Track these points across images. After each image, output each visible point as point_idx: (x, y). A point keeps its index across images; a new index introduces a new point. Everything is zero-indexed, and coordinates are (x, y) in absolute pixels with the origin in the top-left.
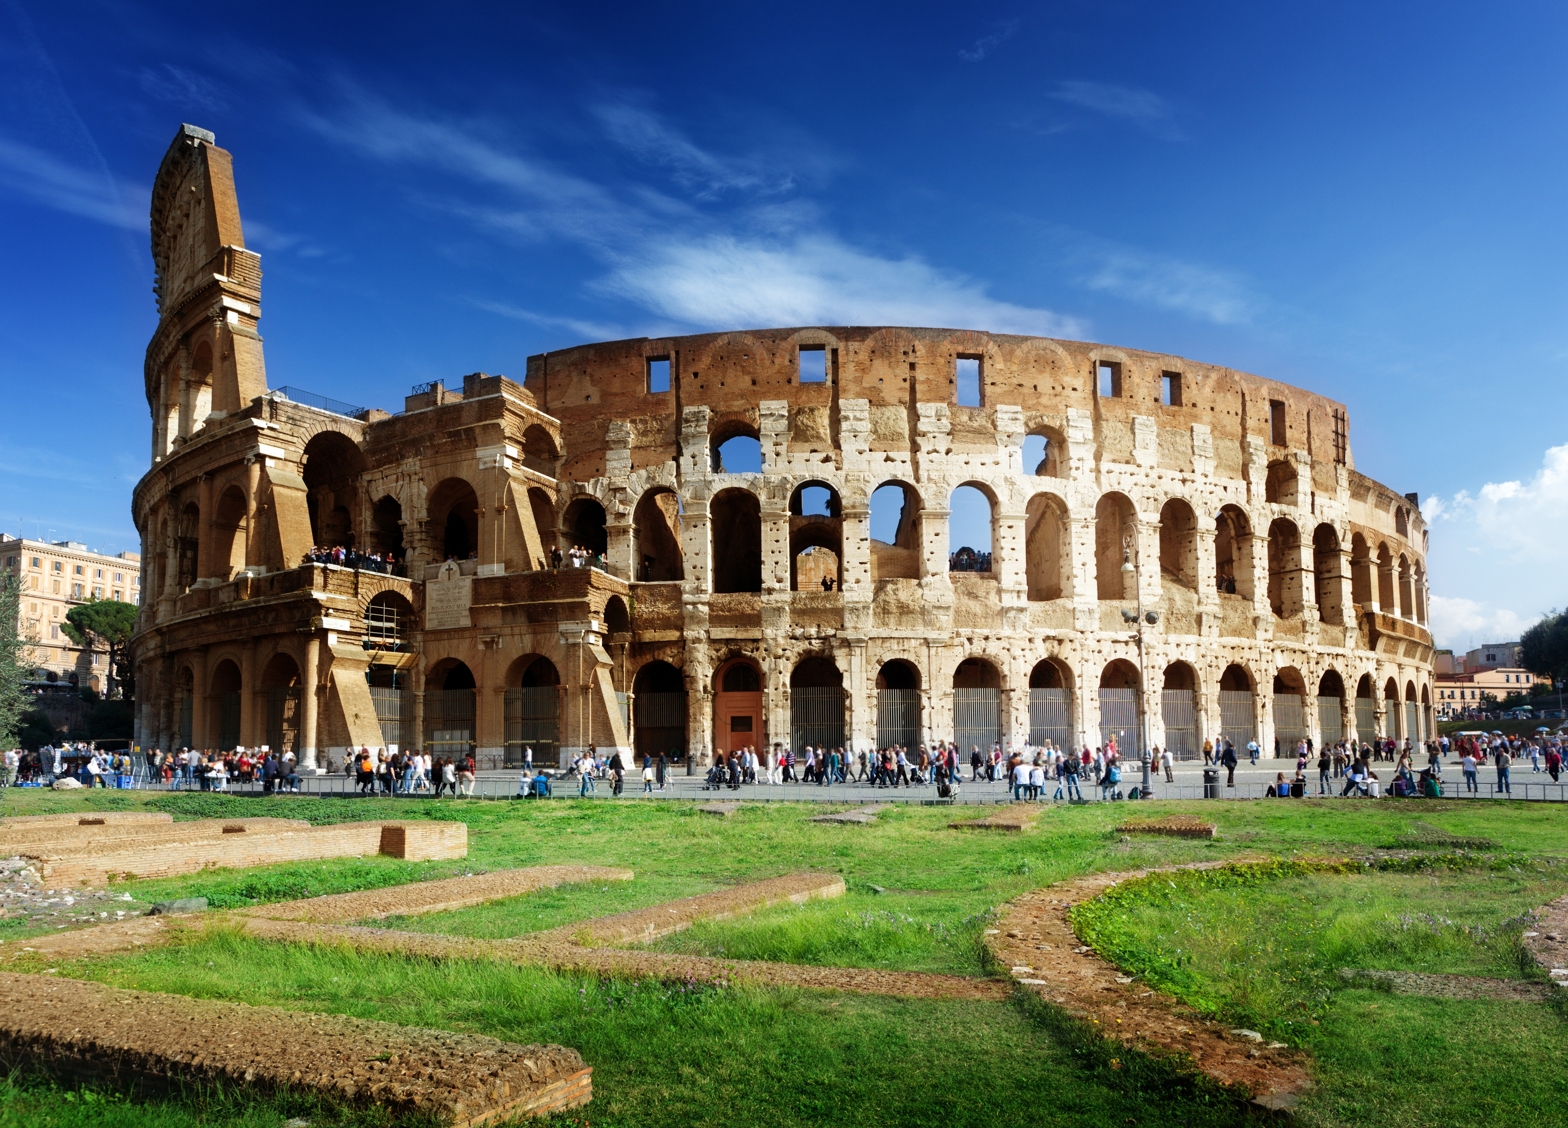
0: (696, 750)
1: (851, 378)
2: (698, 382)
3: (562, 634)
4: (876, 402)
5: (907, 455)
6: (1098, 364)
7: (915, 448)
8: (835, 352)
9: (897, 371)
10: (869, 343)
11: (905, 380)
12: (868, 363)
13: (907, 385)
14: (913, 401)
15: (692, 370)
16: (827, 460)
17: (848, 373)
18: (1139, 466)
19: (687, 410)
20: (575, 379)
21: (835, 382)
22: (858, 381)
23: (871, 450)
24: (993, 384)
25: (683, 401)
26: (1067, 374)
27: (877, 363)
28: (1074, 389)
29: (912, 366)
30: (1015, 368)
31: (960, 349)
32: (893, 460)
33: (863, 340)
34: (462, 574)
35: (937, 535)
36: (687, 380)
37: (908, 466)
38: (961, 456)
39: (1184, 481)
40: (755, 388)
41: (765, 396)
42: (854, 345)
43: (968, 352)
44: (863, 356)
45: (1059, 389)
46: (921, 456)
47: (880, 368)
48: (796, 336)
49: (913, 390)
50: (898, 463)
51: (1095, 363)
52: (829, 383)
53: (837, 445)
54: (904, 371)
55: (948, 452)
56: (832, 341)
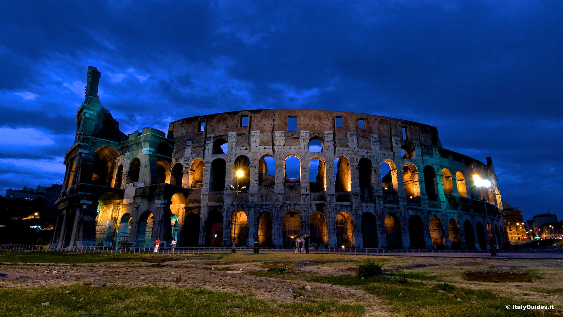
0: (200, 243)
1: (255, 124)
2: (212, 128)
3: (156, 204)
4: (262, 131)
5: (271, 147)
6: (335, 117)
7: (273, 145)
8: (251, 117)
9: (269, 122)
10: (261, 113)
11: (271, 124)
12: (261, 120)
13: (272, 126)
14: (273, 131)
15: (211, 124)
16: (246, 149)
17: (254, 123)
18: (350, 148)
19: (208, 136)
20: (180, 128)
21: (250, 126)
22: (257, 125)
23: (260, 146)
24: (299, 124)
25: (207, 134)
26: (324, 120)
27: (263, 120)
28: (327, 125)
29: (274, 120)
30: (307, 119)
31: (289, 115)
32: (266, 149)
33: (259, 113)
34: (134, 186)
35: (280, 171)
36: (209, 127)
37: (271, 150)
38: (288, 147)
39: (368, 152)
40: (228, 129)
41: (230, 131)
42: (256, 115)
43: (292, 115)
44: (259, 118)
45: (321, 125)
46: (275, 147)
47: (264, 121)
48: (240, 113)
49: (273, 127)
50: (268, 150)
51: (334, 117)
52: (249, 126)
53: (250, 145)
54: (271, 122)
55: (284, 146)
56: (250, 114)
